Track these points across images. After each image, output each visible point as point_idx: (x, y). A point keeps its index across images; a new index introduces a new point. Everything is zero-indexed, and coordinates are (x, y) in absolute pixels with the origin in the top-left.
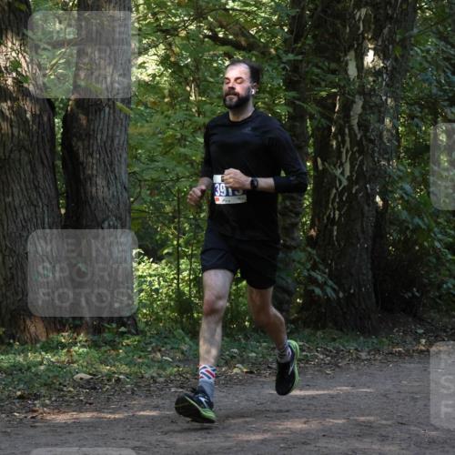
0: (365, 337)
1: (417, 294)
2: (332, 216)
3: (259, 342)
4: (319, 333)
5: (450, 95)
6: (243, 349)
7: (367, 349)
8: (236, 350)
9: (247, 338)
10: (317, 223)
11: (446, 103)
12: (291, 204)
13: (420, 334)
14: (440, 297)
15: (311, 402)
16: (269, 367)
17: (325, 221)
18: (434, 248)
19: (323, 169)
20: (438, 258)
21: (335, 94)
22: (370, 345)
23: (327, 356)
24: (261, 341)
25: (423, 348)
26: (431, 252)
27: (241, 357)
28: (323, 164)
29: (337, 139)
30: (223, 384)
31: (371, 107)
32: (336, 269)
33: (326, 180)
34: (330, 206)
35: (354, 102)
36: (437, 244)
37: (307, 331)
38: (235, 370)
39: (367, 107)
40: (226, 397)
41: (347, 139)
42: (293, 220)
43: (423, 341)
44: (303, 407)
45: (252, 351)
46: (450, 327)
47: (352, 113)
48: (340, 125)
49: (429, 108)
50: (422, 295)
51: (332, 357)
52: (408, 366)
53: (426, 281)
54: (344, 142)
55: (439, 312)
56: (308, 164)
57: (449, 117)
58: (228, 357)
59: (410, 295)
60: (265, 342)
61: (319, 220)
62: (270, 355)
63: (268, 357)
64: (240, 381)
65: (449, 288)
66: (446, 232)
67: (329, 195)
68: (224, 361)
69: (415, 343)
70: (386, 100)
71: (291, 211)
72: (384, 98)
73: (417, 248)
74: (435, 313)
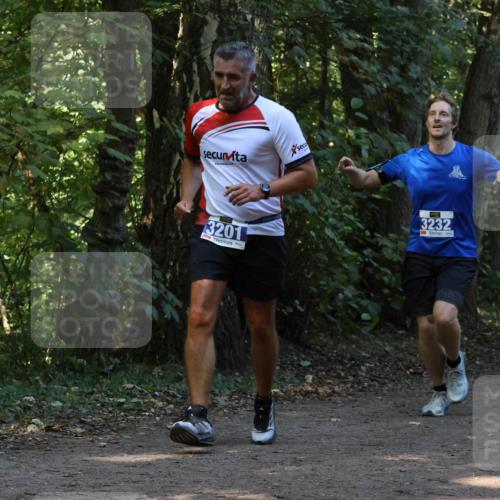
0: (224, 375)
1: (299, 308)
2: (175, 195)
3: (67, 386)
4: (157, 370)
5: (347, 12)
6: (42, 396)
7: (228, 392)
8: (31, 399)
9: (47, 380)
10: (152, 205)
11: (340, 25)
12: (113, 177)
13: (305, 368)
14: (333, 313)
15: (144, 470)
16: (81, 422)
17: (165, 203)
18: (325, 240)
19: (161, 126)
20: (331, 255)
21: (177, 13)
22: (232, 386)
23: (169, 403)
24: (70, 383)
25: (310, 389)
26: (321, 247)
27: (40, 407)
28: (162, 120)
29: (180, 79)
30: (12, 449)
31: (231, 32)
32: (181, 274)
33: (164, 141)
34: (172, 180)
35: (205, 22)
36: (328, 232)
37: (138, 368)
38: (31, 428)
39: (225, 30)
40: (17, 467)
41: (196, 79)
42: (116, 201)
43: (310, 378)
44: (133, 478)
45: (56, 399)
46: (348, 356)
47: (202, 41)
48: (186, 57)
49: (315, 31)
50: (308, 309)
51: (176, 404)
52: (288, 413)
53: (315, 290)
54: (191, 83)
55: (331, 335)
56: (138, 119)
57: (346, 45)
58: (19, 408)
59: (291, 310)
60: (75, 385)
61: (155, 202)
62: (84, 404)
63: (81, 408)
64: (38, 443)
65: (346, 299)
66: (342, 216)
67: (170, 164)
68: (13, 415)
69: (297, 381)
70: (253, 20)
71: (114, 188)
72: (249, 17)
73: (300, 242)
74: (326, 337)
